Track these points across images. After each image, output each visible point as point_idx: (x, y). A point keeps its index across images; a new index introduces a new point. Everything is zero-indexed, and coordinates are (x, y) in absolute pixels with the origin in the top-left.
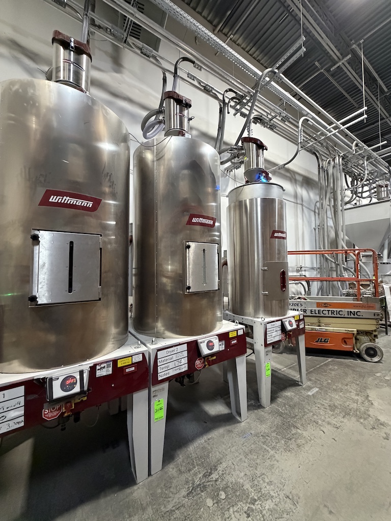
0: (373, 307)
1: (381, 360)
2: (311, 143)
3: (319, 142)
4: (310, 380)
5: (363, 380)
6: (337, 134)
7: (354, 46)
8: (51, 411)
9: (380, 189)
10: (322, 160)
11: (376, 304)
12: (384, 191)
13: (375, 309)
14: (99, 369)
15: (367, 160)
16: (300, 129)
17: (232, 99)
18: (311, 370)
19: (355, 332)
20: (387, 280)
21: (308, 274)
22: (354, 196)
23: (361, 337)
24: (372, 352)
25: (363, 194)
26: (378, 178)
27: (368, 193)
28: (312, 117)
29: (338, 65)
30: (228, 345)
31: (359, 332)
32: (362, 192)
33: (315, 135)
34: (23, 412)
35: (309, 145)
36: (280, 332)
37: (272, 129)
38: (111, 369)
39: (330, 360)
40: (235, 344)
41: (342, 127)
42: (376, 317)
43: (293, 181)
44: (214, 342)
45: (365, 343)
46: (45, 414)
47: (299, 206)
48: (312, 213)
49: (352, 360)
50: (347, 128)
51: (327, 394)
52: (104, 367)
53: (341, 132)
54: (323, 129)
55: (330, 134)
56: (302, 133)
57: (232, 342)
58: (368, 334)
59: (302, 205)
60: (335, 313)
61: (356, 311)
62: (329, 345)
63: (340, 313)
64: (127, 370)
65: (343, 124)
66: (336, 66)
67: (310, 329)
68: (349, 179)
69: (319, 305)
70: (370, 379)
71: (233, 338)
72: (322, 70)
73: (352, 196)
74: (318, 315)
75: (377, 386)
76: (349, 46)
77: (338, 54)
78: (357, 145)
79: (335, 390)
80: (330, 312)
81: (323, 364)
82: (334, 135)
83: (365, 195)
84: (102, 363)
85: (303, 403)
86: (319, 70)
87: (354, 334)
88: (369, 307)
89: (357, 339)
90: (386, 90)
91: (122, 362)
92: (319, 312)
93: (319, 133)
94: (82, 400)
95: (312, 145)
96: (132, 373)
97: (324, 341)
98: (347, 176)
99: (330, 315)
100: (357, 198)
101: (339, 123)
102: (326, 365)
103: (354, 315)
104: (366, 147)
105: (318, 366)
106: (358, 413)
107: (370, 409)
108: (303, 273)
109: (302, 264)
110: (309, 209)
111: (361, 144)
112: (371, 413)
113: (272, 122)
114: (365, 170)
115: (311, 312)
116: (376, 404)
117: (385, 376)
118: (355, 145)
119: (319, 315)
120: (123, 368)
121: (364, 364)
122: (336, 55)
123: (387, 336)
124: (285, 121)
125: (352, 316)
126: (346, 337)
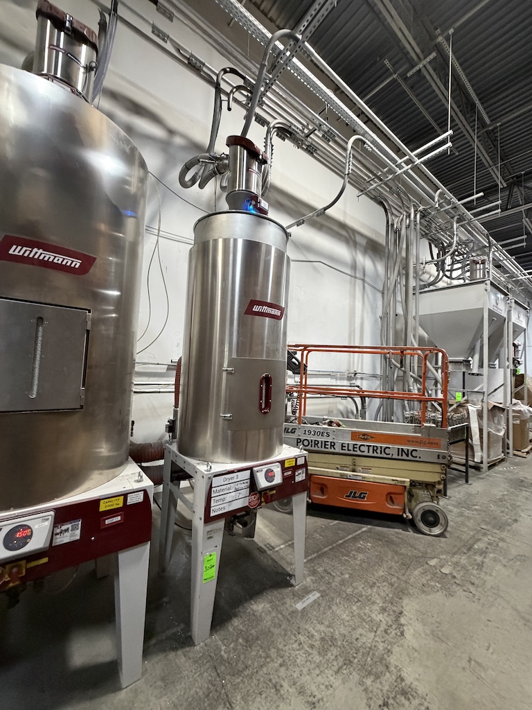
0: (437, 444)
1: (445, 530)
2: (375, 185)
3: (386, 184)
4: (314, 572)
5: (404, 575)
6: (410, 171)
7: (440, 39)
9: (475, 266)
10: (392, 214)
11: (442, 439)
12: (480, 269)
13: (439, 447)
15: (457, 223)
16: (349, 152)
17: (239, 88)
18: (326, 549)
19: (408, 484)
20: (475, 400)
21: (365, 385)
22: (441, 274)
23: (417, 491)
24: (432, 518)
25: (453, 272)
26: (474, 251)
27: (460, 272)
28: (371, 140)
29: (417, 68)
31: (413, 484)
32: (451, 271)
33: (380, 173)
35: (371, 187)
36: (246, 492)
37: (311, 154)
39: (365, 528)
41: (418, 161)
42: (441, 461)
43: (351, 243)
45: (424, 503)
47: (359, 283)
48: (379, 295)
49: (400, 531)
50: (425, 163)
51: (330, 608)
53: (416, 169)
54: (392, 164)
55: (399, 172)
56: (351, 159)
58: (428, 487)
59: (363, 280)
60: (379, 451)
61: (411, 448)
62: (366, 504)
63: (387, 451)
65: (420, 156)
66: (414, 70)
67: (338, 476)
68: (435, 251)
69: (355, 436)
70: (416, 572)
72: (395, 76)
73: (438, 275)
74: (352, 452)
75: (424, 589)
76: (432, 38)
77: (418, 50)
78: (441, 195)
79: (348, 598)
80: (371, 449)
81: (351, 536)
82: (406, 173)
83: (455, 274)
85: (276, 631)
86: (391, 75)
87: (405, 487)
88: (431, 444)
89: (411, 495)
90: (487, 121)
92: (354, 448)
93: (385, 170)
95: (376, 188)
97: (360, 497)
98: (433, 246)
99: (371, 454)
100: (445, 278)
101: (412, 154)
102: (355, 539)
103: (407, 455)
104: (455, 200)
105: (340, 542)
106: (369, 659)
107: (396, 649)
108: (358, 382)
109: (358, 368)
110: (374, 288)
111: (449, 195)
112: (393, 660)
113: (309, 139)
114: (454, 235)
115: (342, 446)
116: (408, 635)
117: (442, 567)
118: (440, 196)
119: (355, 453)
121: (416, 539)
122: (415, 52)
123: (466, 486)
124: (329, 141)
125: (404, 457)
126: (392, 491)
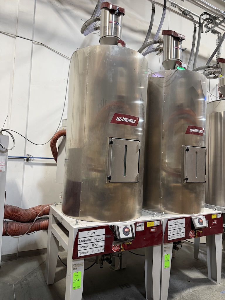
8: (116, 247)
14: (138, 226)
17: (206, 20)
30: (210, 223)
34: (104, 244)
38: (143, 227)
40: (215, 225)
44: (203, 219)
46: (113, 248)
52: (140, 225)
57: (214, 223)
64: (152, 230)
71: (214, 219)
84: (139, 223)
91: (149, 224)
94: (129, 244)
96: (154, 232)
120: (149, 228)
